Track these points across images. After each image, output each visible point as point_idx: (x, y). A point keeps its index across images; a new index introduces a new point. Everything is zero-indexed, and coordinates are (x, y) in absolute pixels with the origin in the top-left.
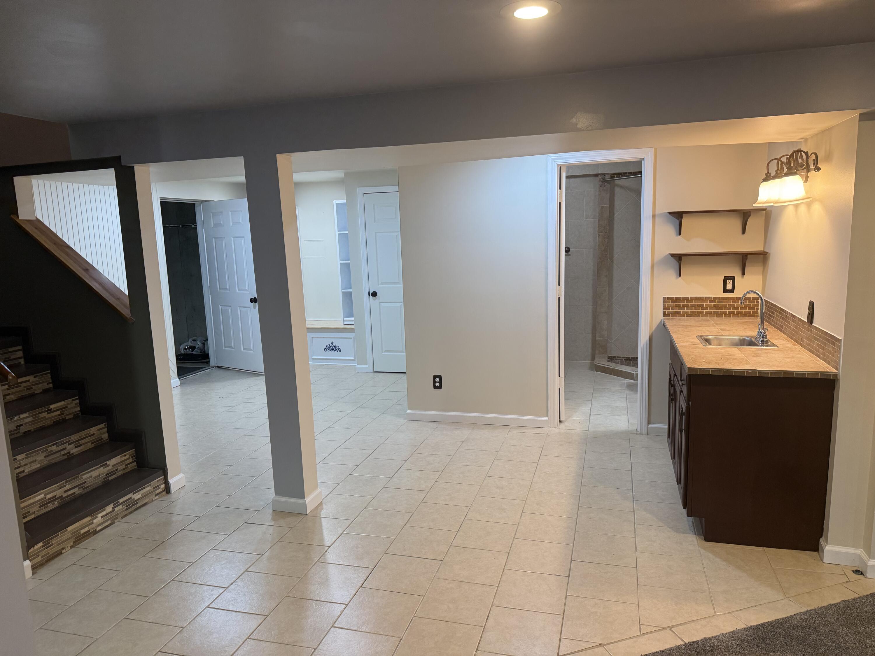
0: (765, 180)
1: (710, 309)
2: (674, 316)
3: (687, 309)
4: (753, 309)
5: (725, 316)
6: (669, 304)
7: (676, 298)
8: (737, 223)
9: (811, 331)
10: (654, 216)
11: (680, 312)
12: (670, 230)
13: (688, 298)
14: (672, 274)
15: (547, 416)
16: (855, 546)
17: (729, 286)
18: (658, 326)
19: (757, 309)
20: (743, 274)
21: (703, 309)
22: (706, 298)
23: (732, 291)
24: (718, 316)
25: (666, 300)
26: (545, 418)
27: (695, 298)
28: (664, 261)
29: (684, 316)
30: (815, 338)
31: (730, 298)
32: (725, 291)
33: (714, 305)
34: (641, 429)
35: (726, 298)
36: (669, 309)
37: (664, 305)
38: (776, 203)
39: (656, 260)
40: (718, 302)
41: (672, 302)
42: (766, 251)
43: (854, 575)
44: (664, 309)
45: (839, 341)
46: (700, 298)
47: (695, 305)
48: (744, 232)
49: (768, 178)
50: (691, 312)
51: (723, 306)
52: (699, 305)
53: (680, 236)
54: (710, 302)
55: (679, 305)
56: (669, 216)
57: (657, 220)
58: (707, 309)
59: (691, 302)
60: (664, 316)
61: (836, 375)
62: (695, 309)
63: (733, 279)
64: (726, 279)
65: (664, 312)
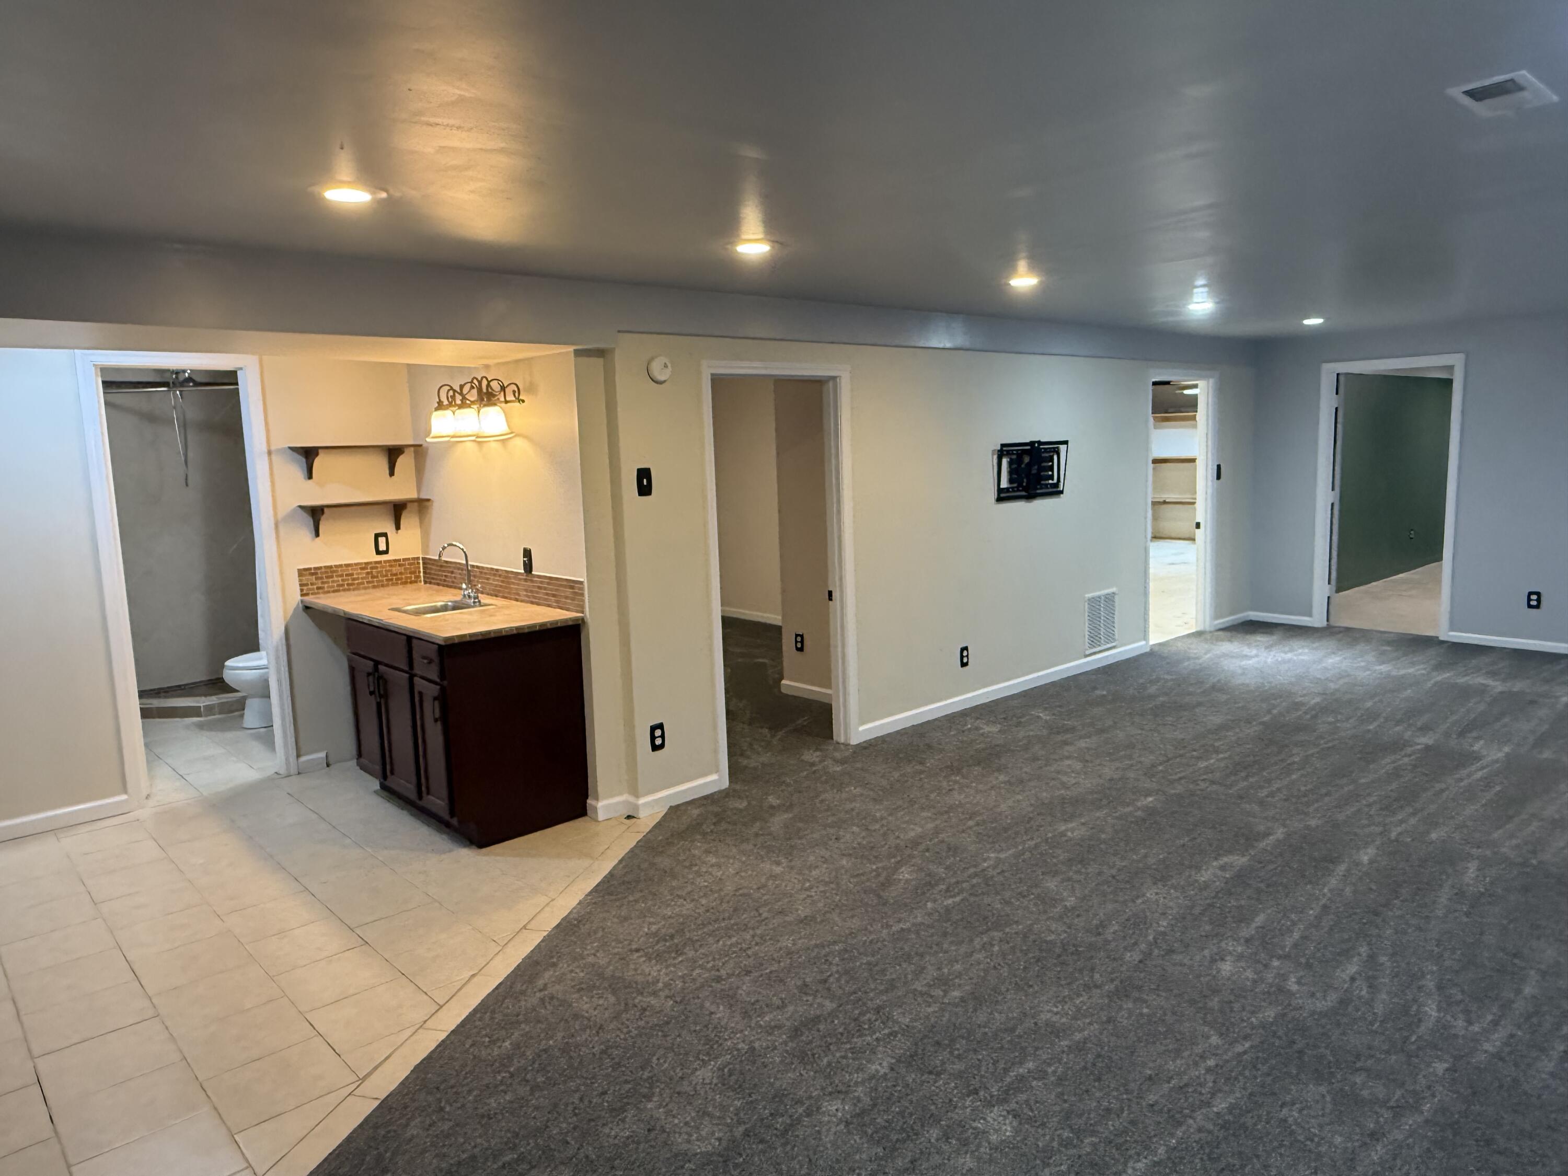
0: (436, 409)
1: (362, 578)
2: (315, 594)
3: (333, 582)
4: (414, 572)
5: (383, 586)
6: (308, 579)
7: (315, 568)
8: (382, 463)
9: (532, 581)
10: (270, 453)
11: (323, 588)
12: (294, 470)
13: (331, 567)
14: (305, 534)
15: (125, 790)
16: (621, 794)
17: (382, 547)
18: (295, 609)
19: (419, 572)
20: (398, 527)
21: (354, 579)
22: (356, 564)
23: (386, 552)
24: (374, 587)
25: (301, 572)
26: (124, 797)
27: (341, 566)
28: (290, 517)
29: (329, 592)
30: (539, 588)
31: (385, 562)
32: (378, 552)
33: (368, 573)
34: (288, 768)
35: (380, 562)
36: (306, 585)
37: (300, 580)
38: (453, 437)
39: (281, 515)
40: (372, 568)
41: (312, 574)
42: (424, 496)
43: (627, 821)
44: (301, 585)
45: (581, 583)
46: (348, 565)
47: (342, 576)
48: (392, 473)
49: (440, 406)
50: (338, 586)
51: (378, 572)
52: (347, 575)
53: (310, 481)
54: (362, 569)
55: (322, 578)
56: (291, 452)
57: (274, 457)
58: (358, 579)
59: (337, 571)
60: (302, 595)
61: (583, 619)
62: (343, 580)
63: (385, 535)
64: (377, 536)
65: (302, 590)
